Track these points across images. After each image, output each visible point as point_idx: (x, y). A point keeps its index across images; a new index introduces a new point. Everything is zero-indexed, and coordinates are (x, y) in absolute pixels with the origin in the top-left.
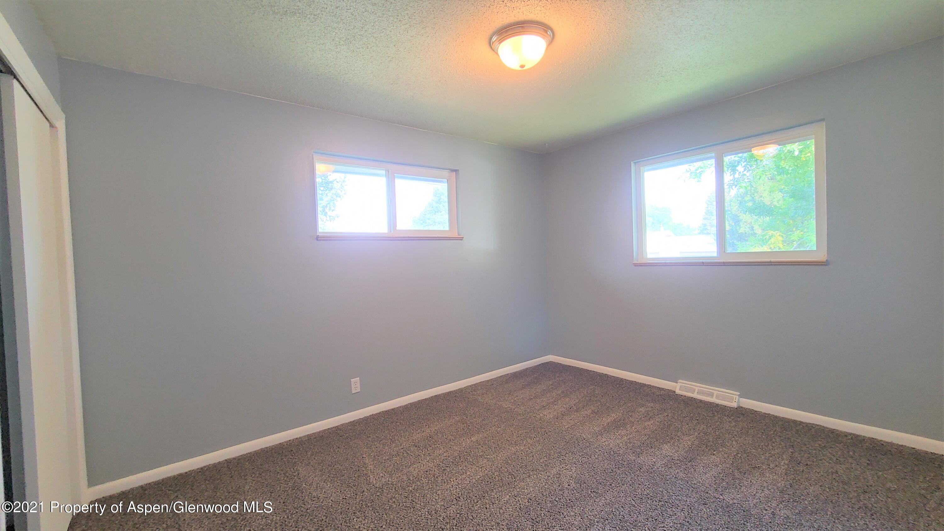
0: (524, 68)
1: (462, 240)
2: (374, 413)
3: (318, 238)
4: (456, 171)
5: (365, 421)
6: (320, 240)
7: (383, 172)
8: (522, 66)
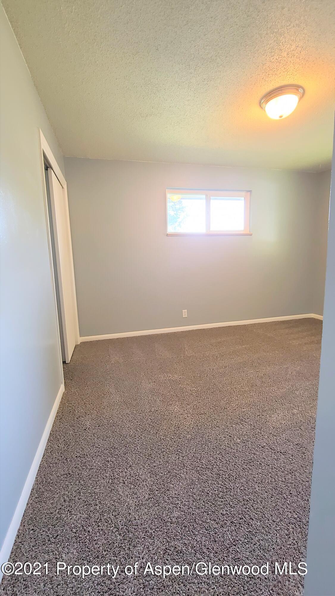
0: (282, 118)
1: (251, 235)
2: (194, 329)
3: (167, 235)
4: (250, 191)
5: (189, 332)
6: (169, 236)
7: (204, 196)
8: (281, 117)
